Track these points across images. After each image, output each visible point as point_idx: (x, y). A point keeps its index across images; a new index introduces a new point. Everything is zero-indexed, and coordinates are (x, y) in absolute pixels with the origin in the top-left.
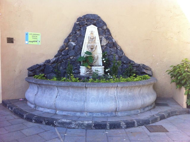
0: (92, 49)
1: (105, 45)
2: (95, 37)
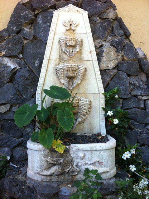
0: (71, 79)
1: (113, 68)
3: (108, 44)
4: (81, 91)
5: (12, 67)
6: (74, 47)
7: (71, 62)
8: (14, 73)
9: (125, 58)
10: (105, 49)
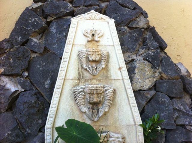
0: (95, 105)
1: (150, 89)
2: (108, 55)
3: (140, 58)
4: (110, 122)
5: (13, 90)
6: (98, 62)
7: (94, 81)
8: (15, 97)
9: (163, 75)
10: (137, 65)
